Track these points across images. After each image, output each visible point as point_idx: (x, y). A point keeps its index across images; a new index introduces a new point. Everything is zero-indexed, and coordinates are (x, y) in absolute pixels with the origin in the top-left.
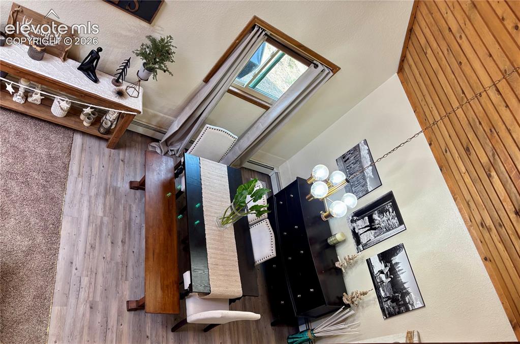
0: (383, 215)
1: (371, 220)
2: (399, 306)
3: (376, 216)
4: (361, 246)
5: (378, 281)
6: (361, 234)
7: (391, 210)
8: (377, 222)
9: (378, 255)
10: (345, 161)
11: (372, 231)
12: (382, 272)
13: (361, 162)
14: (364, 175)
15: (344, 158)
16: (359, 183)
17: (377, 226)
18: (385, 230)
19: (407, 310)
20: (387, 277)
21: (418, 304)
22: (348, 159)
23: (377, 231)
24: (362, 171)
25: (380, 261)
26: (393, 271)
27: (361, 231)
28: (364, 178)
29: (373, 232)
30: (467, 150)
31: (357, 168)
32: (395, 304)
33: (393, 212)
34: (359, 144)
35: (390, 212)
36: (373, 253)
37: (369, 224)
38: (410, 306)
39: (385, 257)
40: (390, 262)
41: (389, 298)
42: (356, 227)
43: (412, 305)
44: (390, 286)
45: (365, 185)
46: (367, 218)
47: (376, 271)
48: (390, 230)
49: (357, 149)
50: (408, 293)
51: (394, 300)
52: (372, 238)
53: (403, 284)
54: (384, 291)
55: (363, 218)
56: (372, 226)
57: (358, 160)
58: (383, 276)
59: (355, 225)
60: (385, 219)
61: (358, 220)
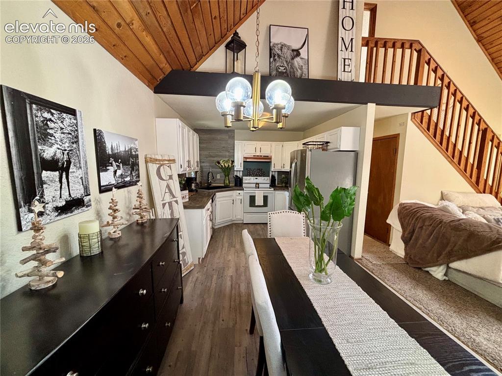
0: (52, 135)
3: (48, 152)
6: (70, 194)
7: (47, 115)
8: (59, 155)
9: (99, 171)
11: (70, 170)
12: (115, 172)
17: (66, 157)
18: (75, 146)
20: (119, 167)
21: (137, 144)
23: (73, 161)
25: (106, 170)
26: (116, 157)
27: (65, 194)
29: (72, 169)
32: (135, 168)
33: (52, 114)
35: (50, 120)
36: (96, 179)
37: (57, 173)
39: (104, 160)
40: (109, 156)
41: (131, 173)
42: (55, 204)
43: (136, 150)
46: (45, 174)
48: (77, 137)
50: (131, 149)
51: (133, 168)
52: (80, 173)
53: (125, 151)
55: (42, 183)
56: (61, 167)
59: (50, 207)
60: (58, 135)
61: (42, 196)
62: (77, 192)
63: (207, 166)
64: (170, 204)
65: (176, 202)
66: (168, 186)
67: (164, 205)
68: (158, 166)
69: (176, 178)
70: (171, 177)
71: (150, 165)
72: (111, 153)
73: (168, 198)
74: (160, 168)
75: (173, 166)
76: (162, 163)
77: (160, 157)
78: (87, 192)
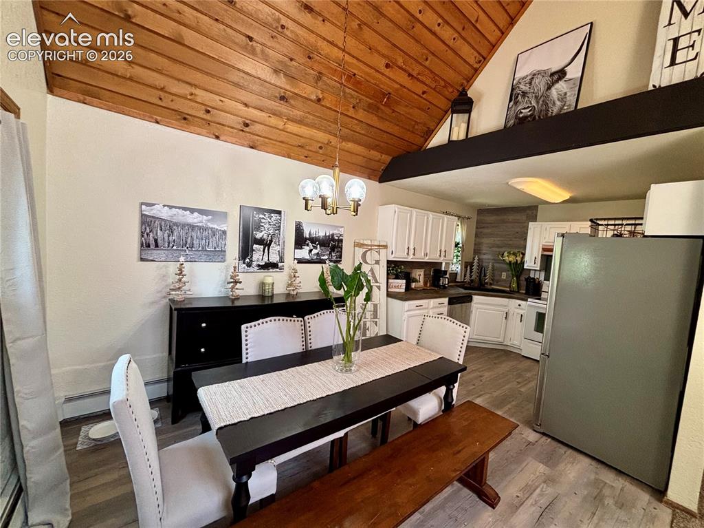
0: (263, 226)
1: (260, 242)
3: (259, 235)
4: (280, 265)
5: (315, 257)
6: (268, 260)
7: (261, 216)
8: (265, 237)
9: (296, 248)
10: (157, 245)
11: (271, 246)
12: (311, 251)
13: (176, 224)
14: (200, 228)
15: (148, 246)
16: (207, 238)
17: (269, 238)
18: (277, 232)
19: (342, 241)
20: (315, 248)
21: (342, 231)
22: (156, 241)
23: (274, 240)
24: (192, 227)
25: (301, 248)
27: (266, 259)
28: (205, 229)
29: (273, 245)
31: (183, 233)
32: (336, 250)
33: (265, 215)
34: (142, 215)
35: (263, 218)
36: (291, 253)
37: (262, 247)
38: (341, 238)
39: (300, 241)
40: (306, 239)
41: (330, 253)
42: (258, 263)
43: (341, 235)
44: (323, 248)
45: (214, 232)
46: (255, 246)
47: (308, 257)
48: (280, 227)
50: (333, 235)
51: (333, 250)
52: (278, 248)
53: (326, 236)
54: (324, 255)
56: (266, 244)
57: (171, 226)
58: (315, 251)
59: (254, 264)
60: (267, 226)
61: (251, 257)
62: (274, 258)
63: (488, 259)
66: (372, 271)
68: (365, 250)
69: (384, 264)
71: (356, 248)
72: (308, 237)
74: (366, 252)
75: (383, 252)
76: (369, 248)
77: (368, 242)
78: (282, 260)
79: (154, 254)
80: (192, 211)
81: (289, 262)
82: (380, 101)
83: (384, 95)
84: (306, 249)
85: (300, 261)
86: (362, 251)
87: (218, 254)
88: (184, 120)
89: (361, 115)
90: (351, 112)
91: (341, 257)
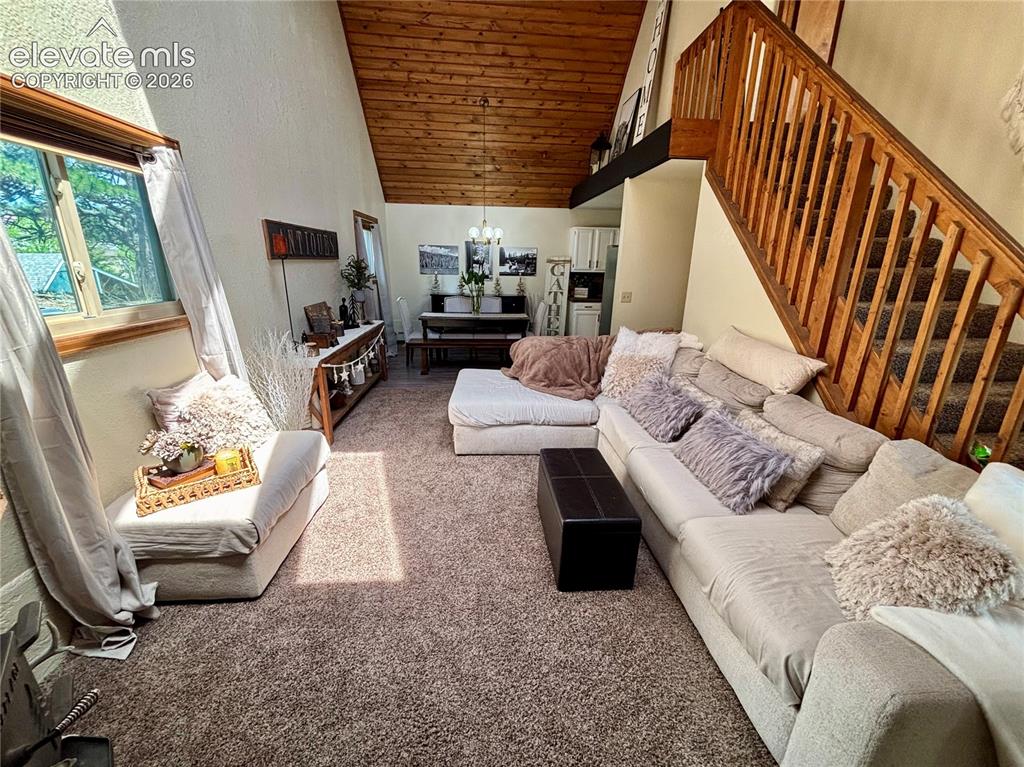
0: (478, 252)
1: (477, 262)
2: (531, 263)
4: (490, 276)
5: (515, 271)
7: (476, 247)
8: (480, 259)
9: (500, 266)
10: (427, 266)
12: (510, 267)
13: (434, 255)
14: (445, 256)
15: (423, 267)
16: (449, 261)
17: (483, 260)
18: (487, 255)
19: (535, 259)
20: (514, 264)
21: (535, 252)
22: (426, 264)
23: (485, 261)
24: (441, 256)
25: (504, 266)
26: (512, 259)
28: (447, 256)
29: (485, 263)
30: (477, 175)
31: (437, 259)
32: (530, 266)
33: (478, 246)
34: (420, 251)
35: (478, 248)
36: (498, 269)
37: (479, 265)
38: (534, 257)
39: (503, 261)
40: (507, 259)
41: (525, 269)
43: (534, 255)
44: (520, 265)
45: (452, 258)
46: (474, 265)
47: (508, 271)
48: (489, 252)
49: (422, 254)
50: (528, 255)
51: (528, 265)
52: (489, 266)
53: (521, 256)
54: (521, 270)
56: (480, 263)
57: (432, 256)
58: (513, 267)
60: (481, 252)
62: (486, 272)
64: (556, 294)
65: (562, 293)
66: (558, 280)
67: (550, 293)
69: (567, 275)
70: (562, 274)
71: (547, 264)
72: (508, 257)
73: (555, 288)
74: (553, 267)
75: (567, 266)
76: (557, 263)
77: (556, 259)
78: (491, 273)
79: (426, 270)
80: (441, 247)
81: (496, 274)
82: (541, 157)
83: (542, 153)
84: (507, 266)
85: (501, 274)
86: (552, 265)
87: (455, 270)
88: (434, 200)
89: (530, 169)
90: (523, 170)
91: (535, 270)
